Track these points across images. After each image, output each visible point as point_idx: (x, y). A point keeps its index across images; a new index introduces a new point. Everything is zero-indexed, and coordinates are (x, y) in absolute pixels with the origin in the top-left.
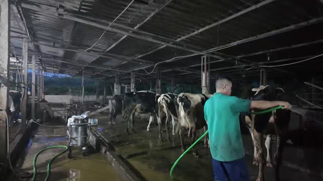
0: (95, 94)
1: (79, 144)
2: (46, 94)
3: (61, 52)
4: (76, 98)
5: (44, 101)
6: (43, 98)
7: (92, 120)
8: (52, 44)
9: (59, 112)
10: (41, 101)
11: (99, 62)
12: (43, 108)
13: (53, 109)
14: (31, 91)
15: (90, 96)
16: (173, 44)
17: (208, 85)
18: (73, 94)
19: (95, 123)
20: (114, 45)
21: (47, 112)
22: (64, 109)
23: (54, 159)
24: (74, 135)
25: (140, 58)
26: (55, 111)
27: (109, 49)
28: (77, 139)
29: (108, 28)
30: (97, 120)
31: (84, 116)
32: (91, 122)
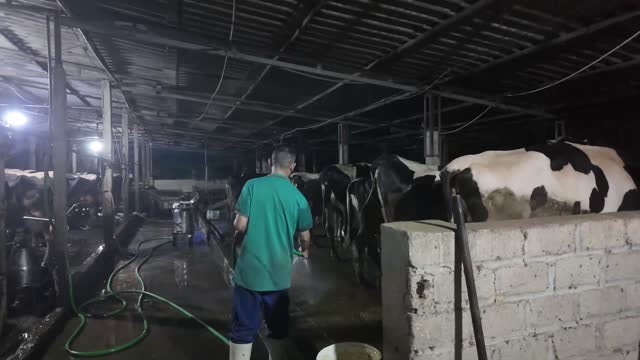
1: (184, 231)
2: (156, 178)
3: (170, 121)
5: (153, 188)
6: (151, 183)
7: (212, 212)
8: (155, 113)
10: (149, 189)
11: (219, 130)
12: (151, 198)
13: (163, 198)
14: (133, 173)
16: (295, 112)
19: (215, 216)
20: (230, 112)
21: (155, 202)
22: (176, 197)
24: (179, 221)
25: (273, 125)
26: (165, 200)
27: (227, 116)
28: (181, 224)
29: (210, 102)
30: (218, 212)
31: (192, 201)
32: (210, 214)
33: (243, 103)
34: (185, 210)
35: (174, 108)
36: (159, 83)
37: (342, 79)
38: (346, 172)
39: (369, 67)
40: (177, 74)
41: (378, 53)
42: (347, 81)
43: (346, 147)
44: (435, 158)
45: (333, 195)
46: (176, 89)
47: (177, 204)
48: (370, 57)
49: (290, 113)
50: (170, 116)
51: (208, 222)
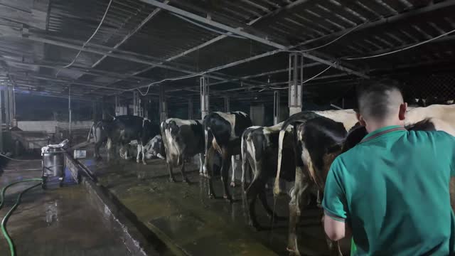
0: (91, 119)
1: (55, 174)
2: (19, 119)
3: (35, 68)
4: (64, 125)
5: (16, 129)
6: (15, 125)
7: (79, 151)
8: (20, 59)
9: (36, 142)
10: (12, 129)
11: (85, 78)
12: (15, 138)
13: (28, 139)
15: (84, 122)
16: (163, 64)
17: (207, 109)
18: (61, 119)
19: (82, 155)
20: (99, 61)
21: (20, 143)
22: (42, 139)
23: (26, 191)
24: (49, 164)
26: (31, 141)
27: (94, 65)
28: (52, 168)
29: (82, 49)
30: (85, 152)
31: (62, 145)
32: (76, 154)
33: (114, 52)
34: (55, 154)
35: (40, 55)
36: (26, 26)
37: (226, 32)
38: (227, 119)
39: (250, 23)
40: (49, 16)
41: (265, 9)
42: (229, 34)
43: (207, 97)
44: (298, 108)
45: (214, 140)
46: (46, 34)
47: (46, 148)
48: (255, 13)
49: (160, 65)
50: (36, 62)
51: (76, 161)
